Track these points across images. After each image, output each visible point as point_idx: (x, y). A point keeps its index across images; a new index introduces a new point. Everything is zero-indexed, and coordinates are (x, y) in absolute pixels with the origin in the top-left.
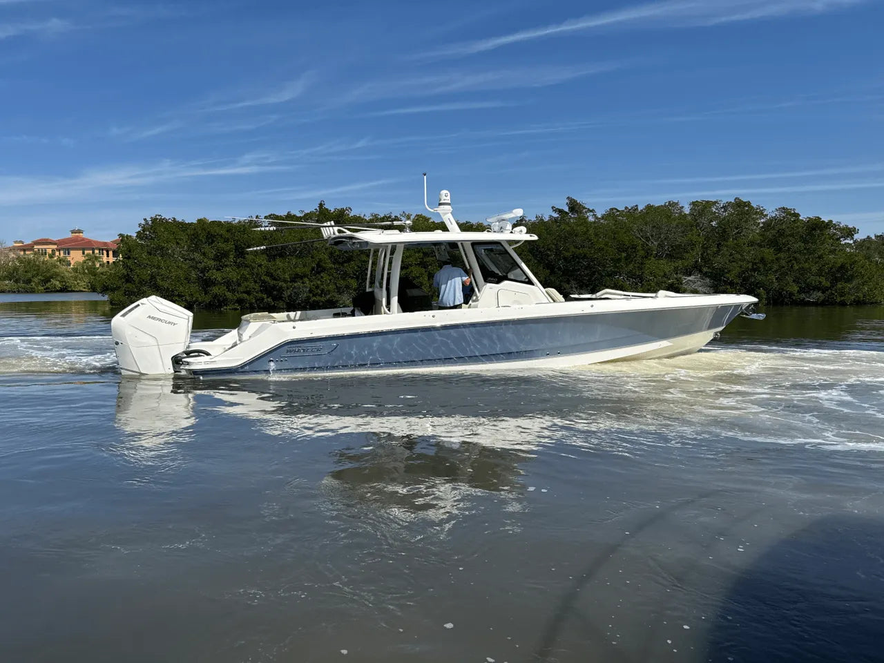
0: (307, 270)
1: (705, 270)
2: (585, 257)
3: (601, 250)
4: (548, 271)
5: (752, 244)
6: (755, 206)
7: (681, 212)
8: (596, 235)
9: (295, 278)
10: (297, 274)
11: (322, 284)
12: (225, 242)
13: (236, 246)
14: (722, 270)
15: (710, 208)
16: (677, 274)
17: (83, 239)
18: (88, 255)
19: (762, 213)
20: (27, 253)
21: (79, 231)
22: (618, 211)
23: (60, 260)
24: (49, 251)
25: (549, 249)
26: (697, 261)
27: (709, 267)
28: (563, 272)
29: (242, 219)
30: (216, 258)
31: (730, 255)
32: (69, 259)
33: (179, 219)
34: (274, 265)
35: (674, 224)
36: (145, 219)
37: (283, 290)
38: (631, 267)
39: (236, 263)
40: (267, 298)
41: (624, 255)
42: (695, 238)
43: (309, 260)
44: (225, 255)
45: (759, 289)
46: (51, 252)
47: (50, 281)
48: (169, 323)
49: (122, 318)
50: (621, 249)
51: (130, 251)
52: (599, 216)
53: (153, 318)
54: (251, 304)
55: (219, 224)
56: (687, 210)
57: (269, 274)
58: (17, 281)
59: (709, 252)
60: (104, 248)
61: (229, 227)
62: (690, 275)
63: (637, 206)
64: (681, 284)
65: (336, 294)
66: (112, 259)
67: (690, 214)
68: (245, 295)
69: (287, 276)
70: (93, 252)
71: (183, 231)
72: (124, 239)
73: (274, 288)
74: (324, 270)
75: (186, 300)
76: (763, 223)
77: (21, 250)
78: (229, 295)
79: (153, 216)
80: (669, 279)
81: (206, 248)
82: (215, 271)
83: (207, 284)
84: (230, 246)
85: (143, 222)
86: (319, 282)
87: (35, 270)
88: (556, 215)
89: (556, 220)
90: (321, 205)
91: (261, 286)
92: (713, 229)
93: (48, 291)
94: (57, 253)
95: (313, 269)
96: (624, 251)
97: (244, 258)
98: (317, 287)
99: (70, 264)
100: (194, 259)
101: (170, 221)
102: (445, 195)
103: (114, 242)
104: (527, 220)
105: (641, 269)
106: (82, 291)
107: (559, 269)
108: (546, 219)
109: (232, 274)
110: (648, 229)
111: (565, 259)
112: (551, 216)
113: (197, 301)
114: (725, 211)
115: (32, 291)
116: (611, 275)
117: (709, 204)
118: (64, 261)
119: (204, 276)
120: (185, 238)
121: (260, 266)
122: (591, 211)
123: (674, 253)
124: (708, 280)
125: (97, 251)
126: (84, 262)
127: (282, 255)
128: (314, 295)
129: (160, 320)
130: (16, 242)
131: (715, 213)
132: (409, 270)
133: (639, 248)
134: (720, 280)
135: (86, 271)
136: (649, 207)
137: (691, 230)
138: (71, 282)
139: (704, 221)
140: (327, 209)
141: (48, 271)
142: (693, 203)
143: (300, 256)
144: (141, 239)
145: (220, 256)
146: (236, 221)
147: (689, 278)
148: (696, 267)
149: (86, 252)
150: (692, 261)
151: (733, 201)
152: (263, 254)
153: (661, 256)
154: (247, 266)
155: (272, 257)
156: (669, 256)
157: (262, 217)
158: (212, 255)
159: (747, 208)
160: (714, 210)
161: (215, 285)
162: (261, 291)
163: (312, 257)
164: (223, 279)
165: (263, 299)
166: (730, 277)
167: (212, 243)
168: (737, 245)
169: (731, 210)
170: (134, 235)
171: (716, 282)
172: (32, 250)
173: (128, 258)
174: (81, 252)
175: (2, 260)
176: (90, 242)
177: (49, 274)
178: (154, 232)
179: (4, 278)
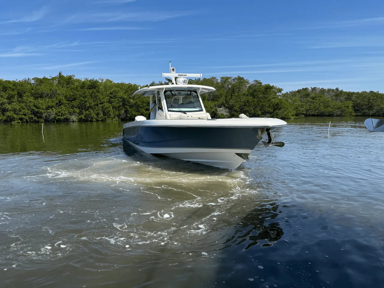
0: (54, 104)
1: (226, 105)
5: (244, 95)
6: (245, 79)
7: (217, 81)
9: (48, 108)
10: (49, 106)
11: (62, 111)
12: (12, 90)
13: (18, 93)
14: (232, 105)
15: (228, 80)
16: (215, 107)
19: (248, 82)
22: (192, 80)
26: (223, 102)
27: (228, 104)
29: (21, 80)
30: (8, 98)
31: (236, 100)
34: (37, 102)
37: (42, 113)
39: (18, 100)
40: (35, 117)
42: (222, 92)
43: (54, 99)
44: (12, 96)
45: (247, 113)
54: (26, 120)
55: (9, 82)
56: (219, 81)
57: (35, 106)
59: (228, 98)
61: (15, 84)
62: (220, 108)
63: (200, 78)
64: (217, 111)
65: (68, 115)
67: (221, 82)
68: (23, 116)
69: (44, 107)
73: (38, 112)
74: (62, 104)
76: (248, 86)
78: (15, 116)
80: (213, 109)
81: (3, 93)
82: (7, 104)
83: (4, 111)
84: (16, 92)
86: (60, 110)
90: (60, 74)
91: (31, 112)
92: (230, 88)
95: (57, 104)
97: (22, 98)
98: (59, 112)
104: (155, 83)
109: (16, 105)
112: (165, 82)
114: (234, 81)
117: (227, 78)
119: (2, 107)
121: (30, 102)
123: (215, 98)
124: (227, 110)
127: (41, 97)
128: (58, 116)
131: (230, 82)
132: (104, 104)
134: (232, 109)
136: (205, 79)
137: (221, 89)
139: (226, 85)
140: (63, 76)
142: (222, 78)
143: (50, 97)
145: (10, 98)
146: (18, 81)
148: (223, 104)
150: (221, 102)
151: (237, 77)
152: (32, 96)
153: (209, 100)
154: (23, 102)
155: (36, 98)
156: (213, 100)
157: (31, 79)
158: (6, 97)
159: (242, 80)
160: (230, 81)
161: (8, 111)
162: (31, 114)
163: (56, 98)
164: (12, 108)
165: (32, 118)
166: (236, 108)
167: (6, 91)
168: (238, 95)
169: (236, 81)
171: (230, 111)
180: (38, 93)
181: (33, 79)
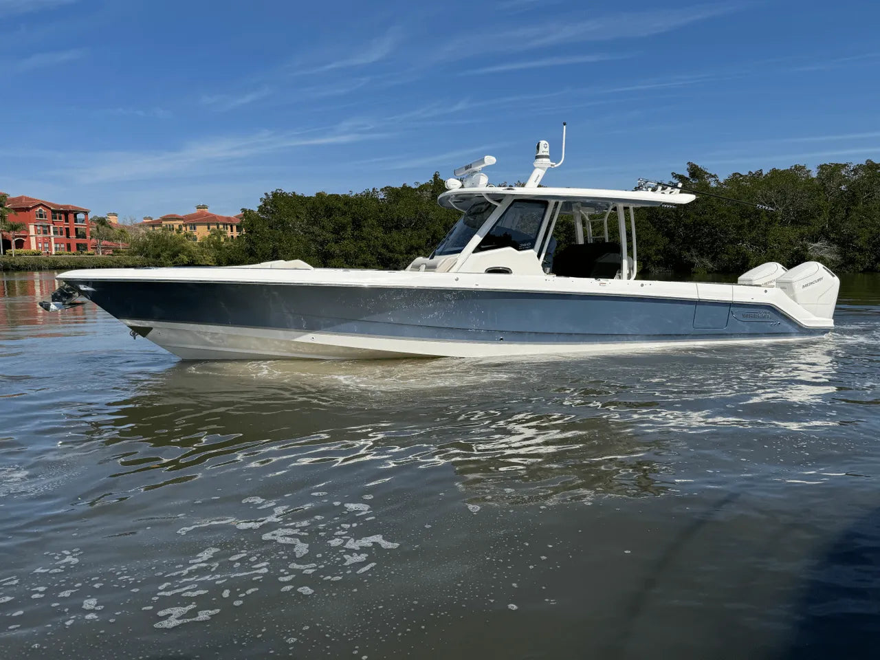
0: (422, 242)
1: (832, 236)
2: (706, 224)
3: (723, 216)
4: (667, 240)
7: (808, 176)
8: (718, 201)
9: (410, 250)
10: (413, 246)
12: (343, 215)
13: (353, 219)
14: (850, 236)
15: (839, 171)
16: (802, 240)
17: (208, 215)
18: (213, 230)
20: (156, 228)
21: (204, 207)
22: (741, 176)
23: (187, 236)
24: (176, 227)
25: (668, 217)
26: (824, 228)
27: (836, 233)
28: (684, 239)
29: (359, 192)
30: (335, 232)
31: (859, 221)
32: (195, 234)
33: (299, 193)
34: (389, 237)
35: (800, 189)
36: (266, 194)
38: (754, 234)
39: (353, 235)
41: (747, 221)
42: (822, 203)
43: (424, 231)
44: (343, 227)
46: (178, 228)
47: (178, 256)
50: (744, 215)
51: (252, 225)
52: (722, 181)
55: (337, 197)
57: (385, 246)
58: (147, 256)
59: (837, 217)
60: (228, 223)
61: (347, 200)
62: (816, 242)
63: (761, 170)
64: (807, 251)
66: (236, 234)
67: (819, 178)
69: (402, 248)
70: (218, 227)
71: (303, 205)
72: (247, 213)
73: (390, 259)
77: (150, 226)
79: (274, 190)
80: (794, 246)
81: (325, 221)
82: (333, 243)
83: (326, 256)
84: (348, 219)
85: (265, 197)
87: (163, 245)
88: (675, 181)
90: (436, 176)
91: (378, 258)
92: (843, 193)
93: (176, 265)
94: (184, 229)
95: (428, 241)
96: (747, 217)
97: (361, 231)
99: (196, 239)
100: (313, 232)
101: (290, 195)
103: (237, 217)
105: (765, 235)
107: (679, 237)
109: (350, 246)
110: (773, 194)
111: (686, 226)
114: (855, 174)
115: (161, 265)
116: (731, 242)
117: (838, 167)
118: (190, 236)
119: (323, 248)
120: (304, 212)
121: (377, 238)
122: (713, 176)
123: (802, 218)
124: (835, 246)
125: (221, 226)
126: (210, 237)
127: (398, 227)
130: (144, 218)
131: (845, 176)
133: (763, 214)
134: (848, 246)
135: (212, 245)
136: (774, 171)
137: (819, 195)
138: (198, 257)
139: (832, 185)
140: (442, 180)
141: (176, 245)
142: (821, 167)
143: (416, 228)
144: (263, 213)
145: (338, 230)
146: (354, 194)
147: (816, 245)
148: (823, 233)
149: (211, 227)
150: (817, 228)
151: (864, 163)
152: (379, 226)
153: (786, 222)
154: (363, 239)
155: (387, 230)
156: (795, 222)
157: (379, 190)
158: (331, 228)
160: (843, 173)
161: (333, 257)
162: (378, 262)
163: (427, 229)
164: (342, 251)
166: (860, 243)
167: (330, 216)
168: (867, 209)
169: (862, 173)
170: (256, 209)
171: (844, 249)
172: (161, 225)
173: (251, 232)
174: (206, 227)
175: (132, 236)
176: (214, 217)
177: (176, 249)
178: (275, 206)
179: (135, 253)
180: (393, 220)
181: (382, 190)
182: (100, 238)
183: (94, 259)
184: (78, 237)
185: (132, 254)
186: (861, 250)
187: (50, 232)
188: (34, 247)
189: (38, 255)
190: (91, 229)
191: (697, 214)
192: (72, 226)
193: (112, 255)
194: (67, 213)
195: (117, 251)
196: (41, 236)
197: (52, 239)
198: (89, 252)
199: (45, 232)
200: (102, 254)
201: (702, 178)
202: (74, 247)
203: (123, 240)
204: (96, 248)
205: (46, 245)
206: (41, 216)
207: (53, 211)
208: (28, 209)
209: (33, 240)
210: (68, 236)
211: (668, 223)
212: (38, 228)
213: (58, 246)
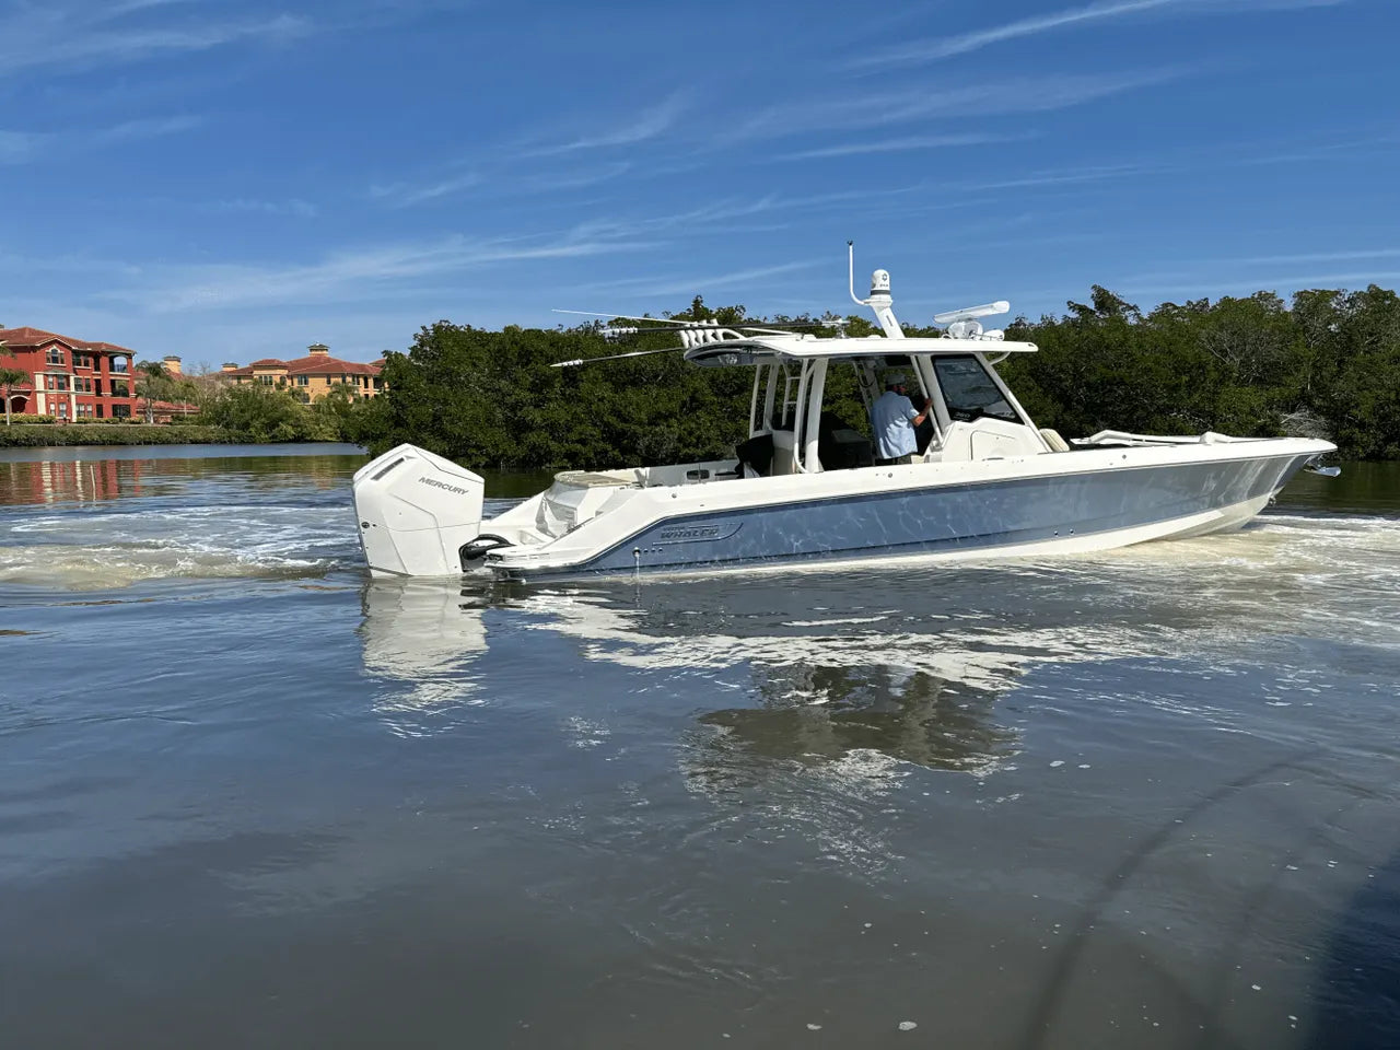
0: (674, 406)
1: (1317, 402)
2: (1122, 382)
3: (1148, 370)
4: (1060, 406)
5: (1395, 360)
7: (1279, 308)
8: (1140, 346)
9: (656, 418)
10: (659, 413)
11: (699, 429)
12: (547, 362)
14: (1345, 403)
15: (1328, 301)
16: (1271, 409)
17: (329, 360)
18: (336, 384)
20: (243, 381)
21: (322, 348)
22: (1175, 308)
23: (293, 394)
24: (277, 379)
25: (1062, 371)
26: (1304, 389)
27: (1324, 399)
28: (1086, 406)
29: (573, 327)
30: (534, 388)
31: (1359, 379)
32: (307, 391)
33: (476, 327)
34: (622, 398)
35: (1267, 329)
36: (424, 328)
37: (638, 438)
38: (1196, 397)
39: (563, 394)
40: (614, 449)
41: (1185, 378)
42: (1301, 351)
43: (677, 390)
44: (547, 382)
46: (278, 381)
47: (278, 426)
48: (456, 489)
49: (374, 482)
50: (1180, 369)
51: (401, 378)
52: (1146, 317)
53: (429, 482)
54: (588, 460)
55: (538, 334)
57: (615, 412)
58: (227, 426)
59: (1324, 373)
60: (360, 374)
61: (554, 339)
62: (1293, 412)
63: (1206, 299)
64: (1278, 425)
65: (720, 445)
66: (372, 391)
67: (1294, 313)
68: (579, 446)
69: (643, 416)
70: (344, 381)
71: (483, 346)
72: (392, 359)
73: (623, 433)
74: (703, 404)
75: (488, 455)
77: (234, 377)
78: (554, 445)
79: (437, 322)
80: (1259, 418)
81: (519, 372)
82: (531, 407)
83: (519, 428)
85: (421, 332)
86: (693, 425)
87: (254, 409)
88: (1073, 315)
89: (1074, 322)
90: (696, 304)
91: (604, 432)
92: (1332, 335)
93: (275, 441)
94: (289, 382)
95: (684, 403)
96: (1184, 373)
97: (577, 388)
98: (691, 433)
99: (308, 400)
100: (499, 390)
101: (462, 330)
102: (882, 278)
103: (376, 364)
104: (1027, 322)
105: (1214, 401)
106: (327, 441)
107: (1079, 402)
108: (1059, 321)
109: (558, 411)
110: (1225, 335)
111: (1088, 385)
112: (1066, 316)
113: (502, 455)
114: (1352, 306)
115: (251, 441)
116: (1161, 411)
117: (1324, 296)
118: (299, 395)
119: (516, 416)
120: (485, 356)
121: (602, 399)
122: (1132, 308)
123: (1269, 375)
124: (1323, 419)
125: (349, 379)
126: (330, 396)
127: (635, 382)
128: (686, 446)
129: (440, 485)
130: (226, 365)
131: (1335, 310)
132: (836, 405)
133: (1210, 367)
134: (1342, 419)
135: (334, 410)
136: (1227, 302)
137: (1296, 338)
138: (311, 427)
139: (1317, 323)
140: (706, 309)
141: (275, 408)
142: (1300, 295)
143: (664, 384)
144: (418, 358)
145: (540, 386)
146: (565, 330)
147: (1293, 416)
148: (1302, 398)
149: (333, 380)
150: (1296, 388)
151: (1365, 290)
152: (606, 381)
153: (1246, 380)
154: (581, 400)
155: (619, 387)
156: (1259, 381)
157: (605, 323)
158: (528, 382)
159: (1387, 302)
160: (1334, 305)
161: (531, 429)
163: (683, 386)
164: (545, 420)
165: (606, 452)
166: (1360, 414)
167: (527, 364)
168: (1371, 362)
169: (1361, 305)
170: (407, 353)
171: (1335, 424)
172: (251, 377)
173: (398, 388)
174: (326, 379)
175: (204, 393)
176: (339, 364)
177: (277, 415)
178: (438, 347)
179: (209, 422)
180: (628, 370)
181: (610, 323)
182: (151, 395)
183: (142, 431)
184: (115, 394)
185: (203, 422)
186: (1362, 425)
187: (69, 385)
188: (42, 411)
189: (49, 422)
190: (136, 382)
191: (1108, 367)
192: (106, 376)
193: (170, 424)
194: (97, 356)
195: (178, 418)
196: (55, 391)
197: (73, 397)
198: (132, 419)
199: (61, 386)
200: (155, 422)
201: (1115, 311)
202: (108, 411)
203: (189, 400)
204: (145, 413)
205: (63, 407)
206: (55, 360)
207: (74, 352)
208: (34, 349)
209: (41, 399)
210: (98, 392)
211: (1060, 380)
212: (51, 379)
213: (82, 409)
